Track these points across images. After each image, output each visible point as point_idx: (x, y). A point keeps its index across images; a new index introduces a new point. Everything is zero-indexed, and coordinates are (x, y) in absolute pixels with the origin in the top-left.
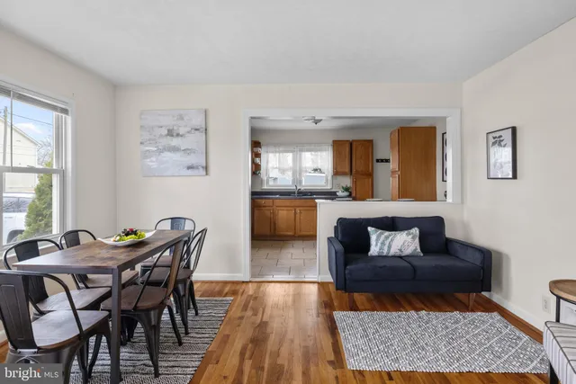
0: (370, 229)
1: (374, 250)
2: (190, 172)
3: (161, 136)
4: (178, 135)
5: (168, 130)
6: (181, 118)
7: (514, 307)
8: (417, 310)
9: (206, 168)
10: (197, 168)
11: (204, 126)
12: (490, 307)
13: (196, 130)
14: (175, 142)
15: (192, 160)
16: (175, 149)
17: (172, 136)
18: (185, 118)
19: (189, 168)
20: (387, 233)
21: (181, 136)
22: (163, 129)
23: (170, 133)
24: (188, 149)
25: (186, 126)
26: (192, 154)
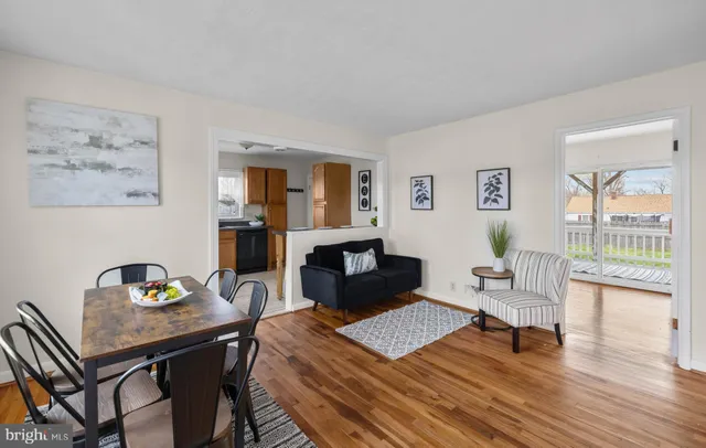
0: (345, 253)
1: (350, 269)
2: (132, 200)
3: (76, 144)
4: (110, 147)
5: (91, 138)
6: (116, 122)
7: (429, 295)
8: (387, 311)
9: (158, 195)
10: (144, 194)
11: (156, 140)
12: (420, 298)
13: (143, 143)
14: (103, 156)
15: (135, 184)
16: (103, 167)
17: (100, 147)
18: (124, 124)
19: (130, 195)
20: (357, 255)
21: (117, 149)
22: (81, 134)
23: (95, 142)
24: (128, 169)
25: (124, 136)
26: (136, 176)
